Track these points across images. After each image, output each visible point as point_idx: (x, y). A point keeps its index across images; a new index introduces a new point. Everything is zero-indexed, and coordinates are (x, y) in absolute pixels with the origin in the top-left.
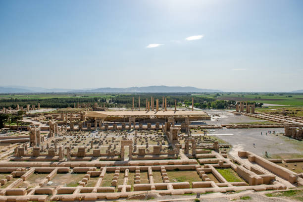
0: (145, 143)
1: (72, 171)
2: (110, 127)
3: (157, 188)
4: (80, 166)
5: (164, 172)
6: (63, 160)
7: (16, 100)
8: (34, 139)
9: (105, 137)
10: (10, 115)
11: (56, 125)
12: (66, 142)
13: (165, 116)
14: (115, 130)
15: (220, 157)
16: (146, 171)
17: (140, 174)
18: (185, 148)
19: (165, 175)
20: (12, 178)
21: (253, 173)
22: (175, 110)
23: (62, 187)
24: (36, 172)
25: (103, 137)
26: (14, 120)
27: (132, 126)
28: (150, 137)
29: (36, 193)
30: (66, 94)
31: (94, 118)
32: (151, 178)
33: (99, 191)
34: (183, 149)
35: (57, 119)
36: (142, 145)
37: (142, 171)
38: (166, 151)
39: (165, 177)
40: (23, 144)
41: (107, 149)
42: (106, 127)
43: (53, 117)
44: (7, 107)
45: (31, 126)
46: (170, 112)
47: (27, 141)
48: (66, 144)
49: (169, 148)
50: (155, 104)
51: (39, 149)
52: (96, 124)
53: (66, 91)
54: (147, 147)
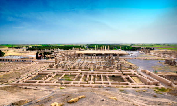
0: (100, 64)
3: (104, 84)
5: (108, 77)
6: (67, 70)
7: (51, 47)
8: (57, 62)
9: (84, 62)
10: (48, 52)
11: (65, 56)
13: (108, 53)
14: (88, 59)
15: (133, 72)
16: (100, 76)
18: (117, 67)
20: (48, 77)
21: (148, 80)
22: (113, 51)
24: (57, 75)
27: (95, 57)
28: (102, 62)
29: (56, 83)
31: (79, 54)
32: (102, 79)
33: (80, 83)
36: (98, 65)
37: (98, 76)
41: (84, 66)
44: (47, 49)
46: (111, 52)
47: (53, 62)
48: (68, 64)
50: (104, 48)
51: (58, 65)
52: (80, 56)
54: (101, 66)
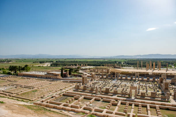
0: (145, 89)
1: (102, 100)
2: (123, 78)
4: (106, 98)
5: (158, 109)
6: (98, 94)
7: (77, 62)
8: (84, 81)
9: (121, 84)
10: (74, 68)
11: (95, 75)
12: (99, 84)
13: (159, 73)
14: (126, 80)
16: (146, 107)
17: (141, 108)
18: (174, 96)
19: (159, 111)
20: (74, 100)
22: (167, 70)
23: (96, 108)
24: (85, 98)
25: (119, 83)
26: (76, 71)
27: (137, 79)
28: (149, 86)
29: (84, 109)
30: (100, 59)
31: (114, 72)
32: (149, 111)
33: (116, 114)
34: (172, 96)
35: (95, 72)
36: (143, 90)
37: (143, 106)
38: (160, 96)
39: (158, 113)
40: (79, 83)
41: (122, 90)
42: (121, 78)
43: (93, 71)
44: (73, 65)
45: (83, 74)
46: (163, 71)
47: (81, 82)
48: (99, 85)
49: (161, 94)
50: (152, 65)
51: (86, 87)
52: (116, 76)
53: (100, 57)
54: (147, 92)
